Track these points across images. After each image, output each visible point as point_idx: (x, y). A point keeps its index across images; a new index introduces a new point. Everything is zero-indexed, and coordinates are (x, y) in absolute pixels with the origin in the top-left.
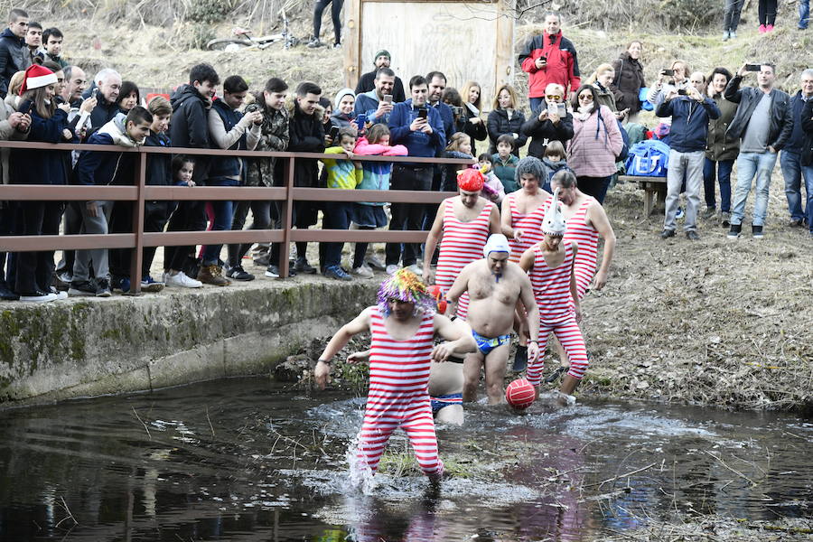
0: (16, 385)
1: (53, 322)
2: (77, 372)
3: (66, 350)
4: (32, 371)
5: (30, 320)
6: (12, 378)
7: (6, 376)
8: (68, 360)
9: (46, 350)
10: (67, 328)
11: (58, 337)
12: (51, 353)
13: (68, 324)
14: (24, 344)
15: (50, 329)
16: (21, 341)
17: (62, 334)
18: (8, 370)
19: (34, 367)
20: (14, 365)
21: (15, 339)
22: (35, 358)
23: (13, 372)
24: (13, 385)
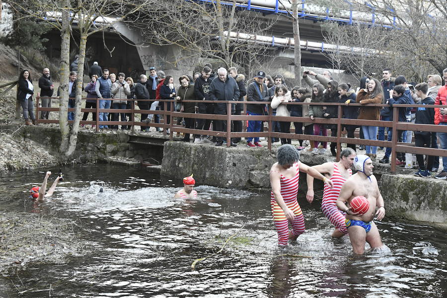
0: (409, 213)
1: (433, 189)
2: (442, 216)
3: (438, 205)
4: (417, 208)
5: (421, 186)
6: (407, 209)
7: (404, 208)
8: (438, 209)
9: (426, 201)
10: (440, 194)
11: (434, 197)
12: (429, 203)
13: (441, 192)
14: (415, 196)
15: (430, 193)
16: (414, 194)
17: (437, 196)
18: (405, 205)
19: (419, 207)
20: (409, 204)
21: (412, 193)
22: (420, 203)
23: (408, 207)
24: (407, 212)
